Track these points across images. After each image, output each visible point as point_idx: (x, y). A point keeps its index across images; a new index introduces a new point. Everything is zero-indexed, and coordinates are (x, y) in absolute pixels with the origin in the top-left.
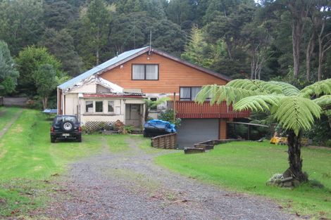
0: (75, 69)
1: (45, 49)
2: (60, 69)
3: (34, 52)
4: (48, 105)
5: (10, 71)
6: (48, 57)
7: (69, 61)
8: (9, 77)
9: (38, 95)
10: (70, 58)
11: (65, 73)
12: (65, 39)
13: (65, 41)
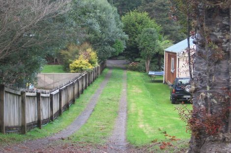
0: (174, 32)
1: (146, 14)
2: (161, 33)
3: (136, 16)
4: (150, 67)
5: (120, 35)
6: (150, 21)
7: (168, 25)
8: (119, 40)
9: (141, 57)
10: (168, 22)
11: (166, 37)
12: (164, 4)
13: (164, 6)
